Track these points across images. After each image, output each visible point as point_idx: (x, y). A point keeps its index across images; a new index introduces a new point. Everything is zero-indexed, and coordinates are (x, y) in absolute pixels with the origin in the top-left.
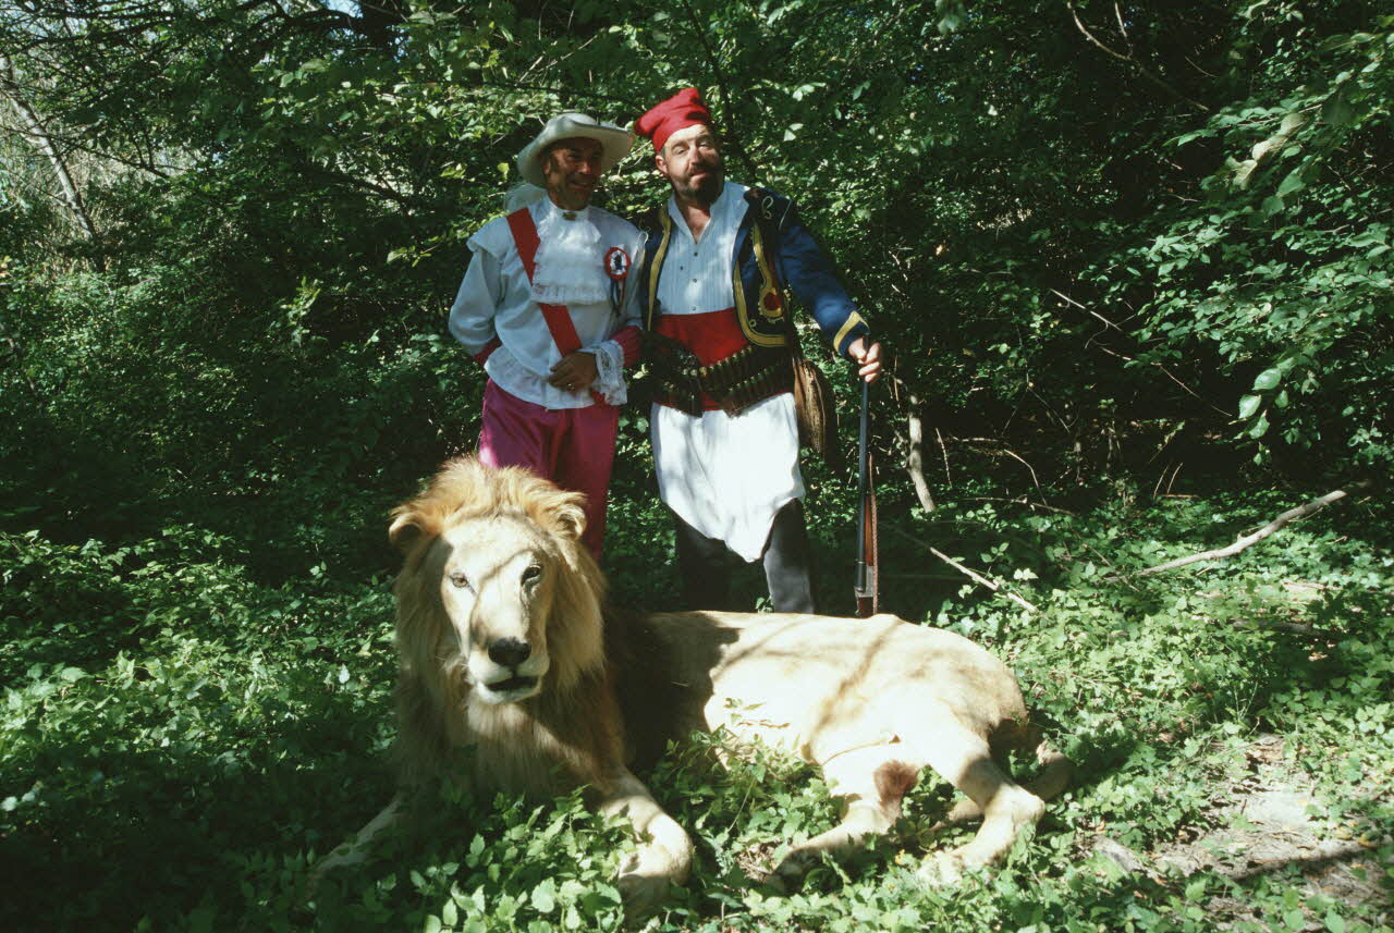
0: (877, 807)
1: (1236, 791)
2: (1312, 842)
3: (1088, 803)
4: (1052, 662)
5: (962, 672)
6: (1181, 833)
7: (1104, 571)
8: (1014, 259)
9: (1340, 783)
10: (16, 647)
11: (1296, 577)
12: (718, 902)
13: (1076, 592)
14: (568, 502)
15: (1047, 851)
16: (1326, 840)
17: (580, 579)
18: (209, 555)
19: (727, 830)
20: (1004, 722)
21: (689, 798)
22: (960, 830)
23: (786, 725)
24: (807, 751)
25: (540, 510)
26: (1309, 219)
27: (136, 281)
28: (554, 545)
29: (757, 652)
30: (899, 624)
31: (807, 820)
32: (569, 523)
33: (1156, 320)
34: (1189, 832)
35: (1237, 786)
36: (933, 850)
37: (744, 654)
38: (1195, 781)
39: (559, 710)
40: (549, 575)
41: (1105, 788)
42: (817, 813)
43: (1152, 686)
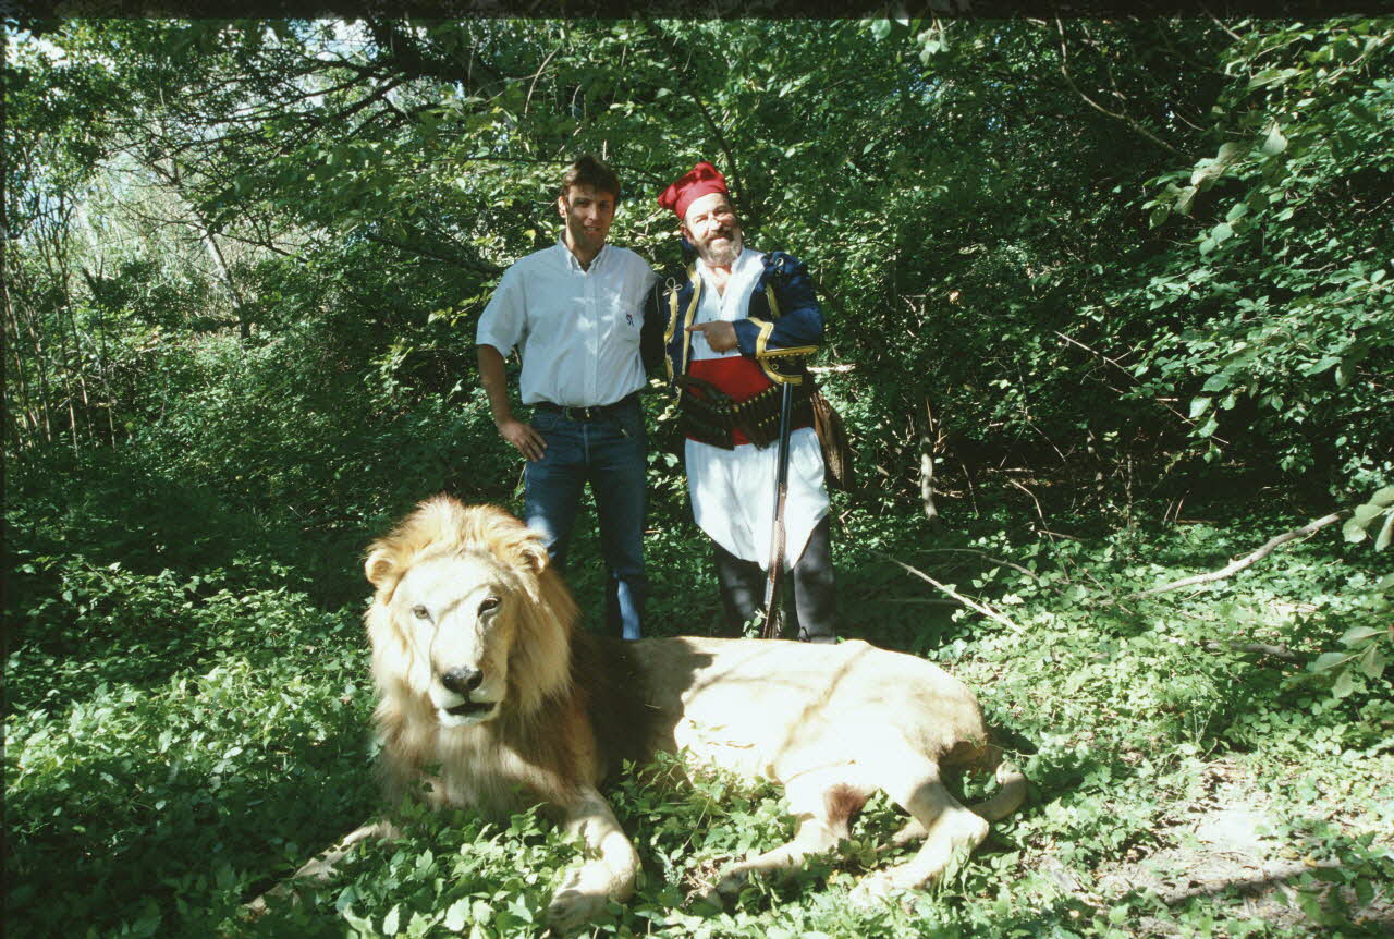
0: (826, 826)
1: (1192, 810)
2: (1255, 862)
3: (1037, 822)
4: (1033, 682)
5: (920, 696)
6: (1130, 852)
7: (1097, 594)
8: (1017, 303)
9: (1296, 802)
10: (95, 666)
11: (1289, 598)
12: (645, 920)
13: (1065, 615)
14: (529, 538)
15: (986, 871)
16: (1272, 859)
17: (542, 611)
18: (275, 583)
19: (683, 847)
20: (958, 745)
21: (648, 816)
22: (902, 850)
23: (751, 746)
24: (771, 771)
25: (502, 546)
26: (1295, 259)
27: (264, 343)
28: (515, 579)
29: (729, 677)
30: (868, 649)
31: (760, 837)
32: (531, 559)
33: (1151, 355)
34: (1139, 851)
35: (1194, 806)
36: (874, 870)
37: (716, 679)
38: (1149, 800)
39: (523, 733)
40: (508, 607)
41: (1054, 809)
42: (771, 831)
43: (1128, 706)
